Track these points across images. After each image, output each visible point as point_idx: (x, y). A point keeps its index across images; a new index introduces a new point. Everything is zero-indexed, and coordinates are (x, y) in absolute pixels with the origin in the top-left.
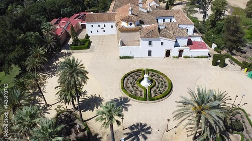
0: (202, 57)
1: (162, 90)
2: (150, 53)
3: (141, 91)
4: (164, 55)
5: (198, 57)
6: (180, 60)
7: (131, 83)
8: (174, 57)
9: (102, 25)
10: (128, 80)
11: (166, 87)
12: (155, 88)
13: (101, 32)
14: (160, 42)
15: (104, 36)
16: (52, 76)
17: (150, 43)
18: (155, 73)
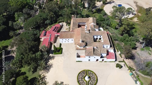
0: (112, 62)
1: (93, 82)
2: (89, 60)
3: (85, 83)
4: (96, 60)
5: (110, 62)
6: (102, 64)
7: (81, 78)
8: (100, 62)
9: (67, 39)
10: (80, 76)
11: (95, 80)
12: (90, 81)
13: (67, 42)
14: (94, 57)
15: (68, 44)
16: (48, 72)
17: (89, 57)
18: (91, 72)
